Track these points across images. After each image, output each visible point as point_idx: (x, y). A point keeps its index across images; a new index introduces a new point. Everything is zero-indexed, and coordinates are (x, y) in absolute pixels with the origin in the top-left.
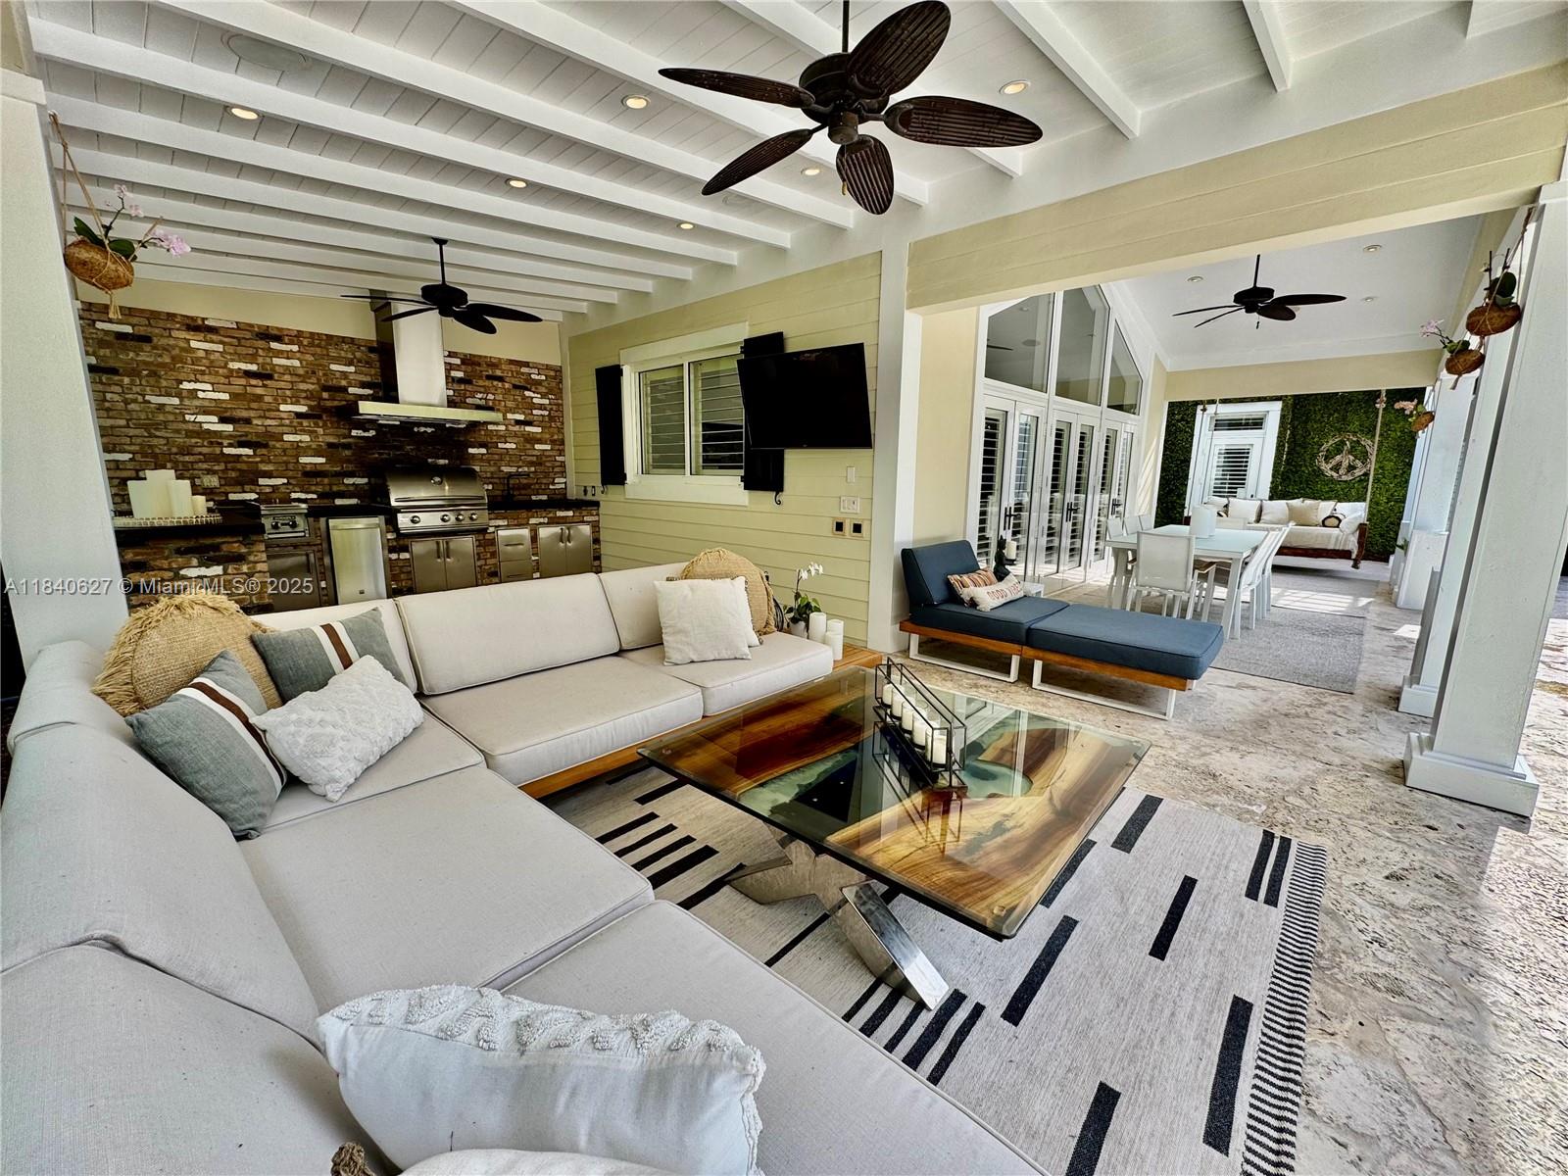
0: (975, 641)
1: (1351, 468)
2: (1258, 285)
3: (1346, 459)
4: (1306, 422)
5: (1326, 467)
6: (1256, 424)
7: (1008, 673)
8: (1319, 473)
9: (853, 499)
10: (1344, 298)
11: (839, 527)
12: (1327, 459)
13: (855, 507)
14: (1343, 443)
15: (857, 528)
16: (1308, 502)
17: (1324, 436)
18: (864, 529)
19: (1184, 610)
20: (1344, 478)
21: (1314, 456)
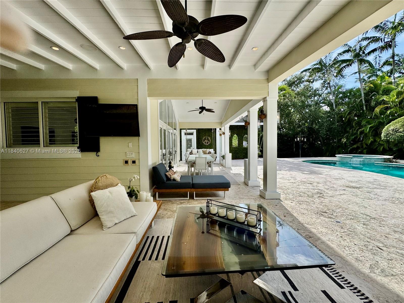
0: (173, 191)
1: (208, 143)
2: (203, 106)
3: (206, 141)
4: (200, 134)
5: (204, 143)
6: (192, 134)
7: (187, 197)
8: (203, 144)
9: (131, 153)
10: (214, 112)
11: (126, 162)
12: (204, 141)
13: (132, 155)
14: (206, 138)
15: (134, 162)
16: (205, 149)
17: (203, 137)
18: (137, 162)
19: (200, 174)
20: (207, 145)
21: (202, 140)
